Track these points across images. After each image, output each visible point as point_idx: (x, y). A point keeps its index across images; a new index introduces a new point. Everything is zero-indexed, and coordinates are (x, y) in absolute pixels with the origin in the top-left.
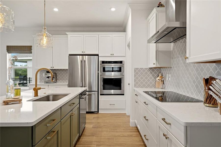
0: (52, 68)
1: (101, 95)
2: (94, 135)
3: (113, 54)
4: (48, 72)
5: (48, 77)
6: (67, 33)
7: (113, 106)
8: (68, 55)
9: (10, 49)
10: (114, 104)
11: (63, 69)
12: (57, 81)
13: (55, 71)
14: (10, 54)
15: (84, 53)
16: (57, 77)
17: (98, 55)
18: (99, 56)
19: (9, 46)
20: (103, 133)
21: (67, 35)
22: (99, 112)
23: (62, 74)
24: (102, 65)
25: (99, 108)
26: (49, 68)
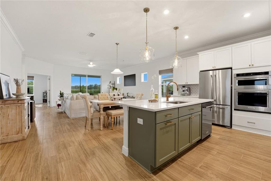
0: (186, 84)
1: (235, 110)
2: (218, 145)
3: (253, 65)
4: (184, 87)
5: (184, 91)
6: (198, 53)
7: (253, 124)
8: (199, 72)
9: (161, 72)
10: (255, 123)
11: (196, 84)
12: (191, 94)
13: (189, 87)
14: (161, 76)
15: (215, 68)
16: (191, 91)
17: (231, 68)
18: (233, 69)
19: (161, 70)
20: (229, 146)
21: (198, 54)
22: (232, 128)
23: (195, 89)
24: (236, 78)
25: (233, 124)
26: (184, 83)
